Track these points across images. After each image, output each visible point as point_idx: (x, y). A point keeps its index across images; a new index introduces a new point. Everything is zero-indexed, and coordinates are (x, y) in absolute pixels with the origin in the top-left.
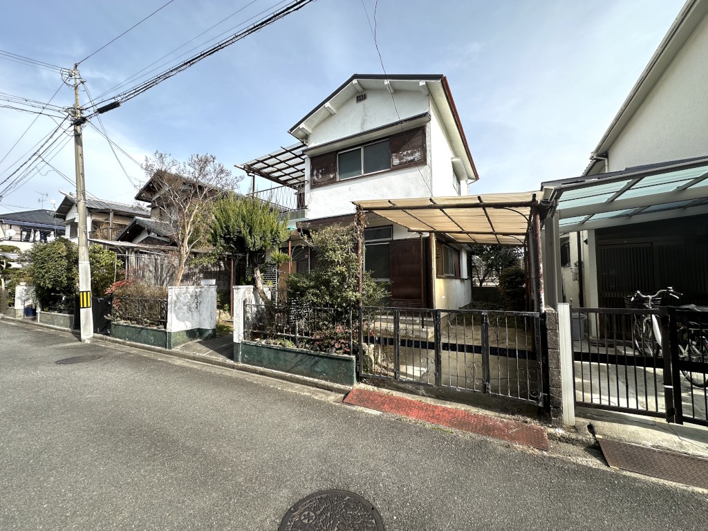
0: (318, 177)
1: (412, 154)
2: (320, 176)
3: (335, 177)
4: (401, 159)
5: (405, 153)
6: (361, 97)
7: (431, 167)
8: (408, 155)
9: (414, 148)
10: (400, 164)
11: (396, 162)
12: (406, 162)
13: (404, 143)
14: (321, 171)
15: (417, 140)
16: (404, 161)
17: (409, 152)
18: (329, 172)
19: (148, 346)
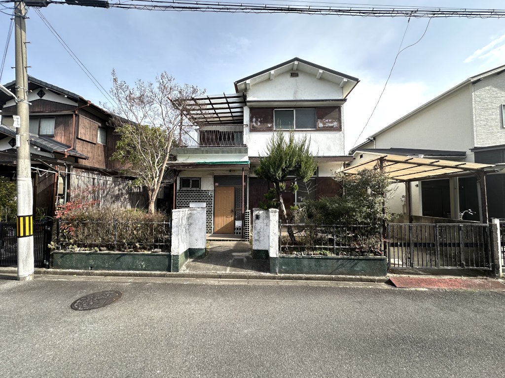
0: (257, 124)
1: (332, 122)
2: (259, 124)
3: (272, 127)
4: (324, 124)
5: (327, 121)
6: (294, 74)
7: (344, 133)
8: (329, 122)
9: (333, 118)
10: (324, 127)
11: (321, 125)
12: (327, 127)
13: (327, 114)
14: (259, 120)
15: (334, 114)
16: (327, 126)
17: (330, 120)
18: (268, 122)
19: (138, 272)
